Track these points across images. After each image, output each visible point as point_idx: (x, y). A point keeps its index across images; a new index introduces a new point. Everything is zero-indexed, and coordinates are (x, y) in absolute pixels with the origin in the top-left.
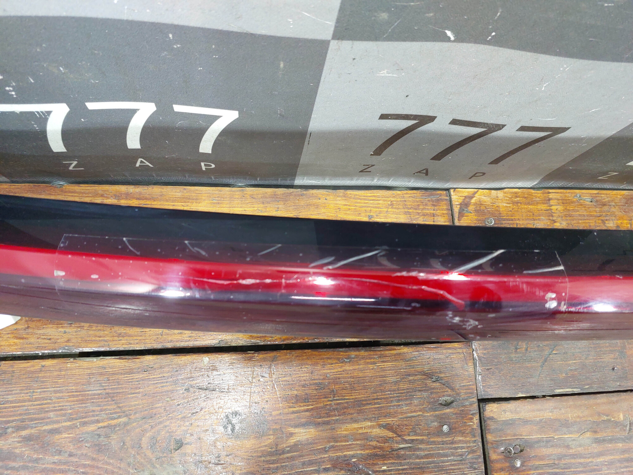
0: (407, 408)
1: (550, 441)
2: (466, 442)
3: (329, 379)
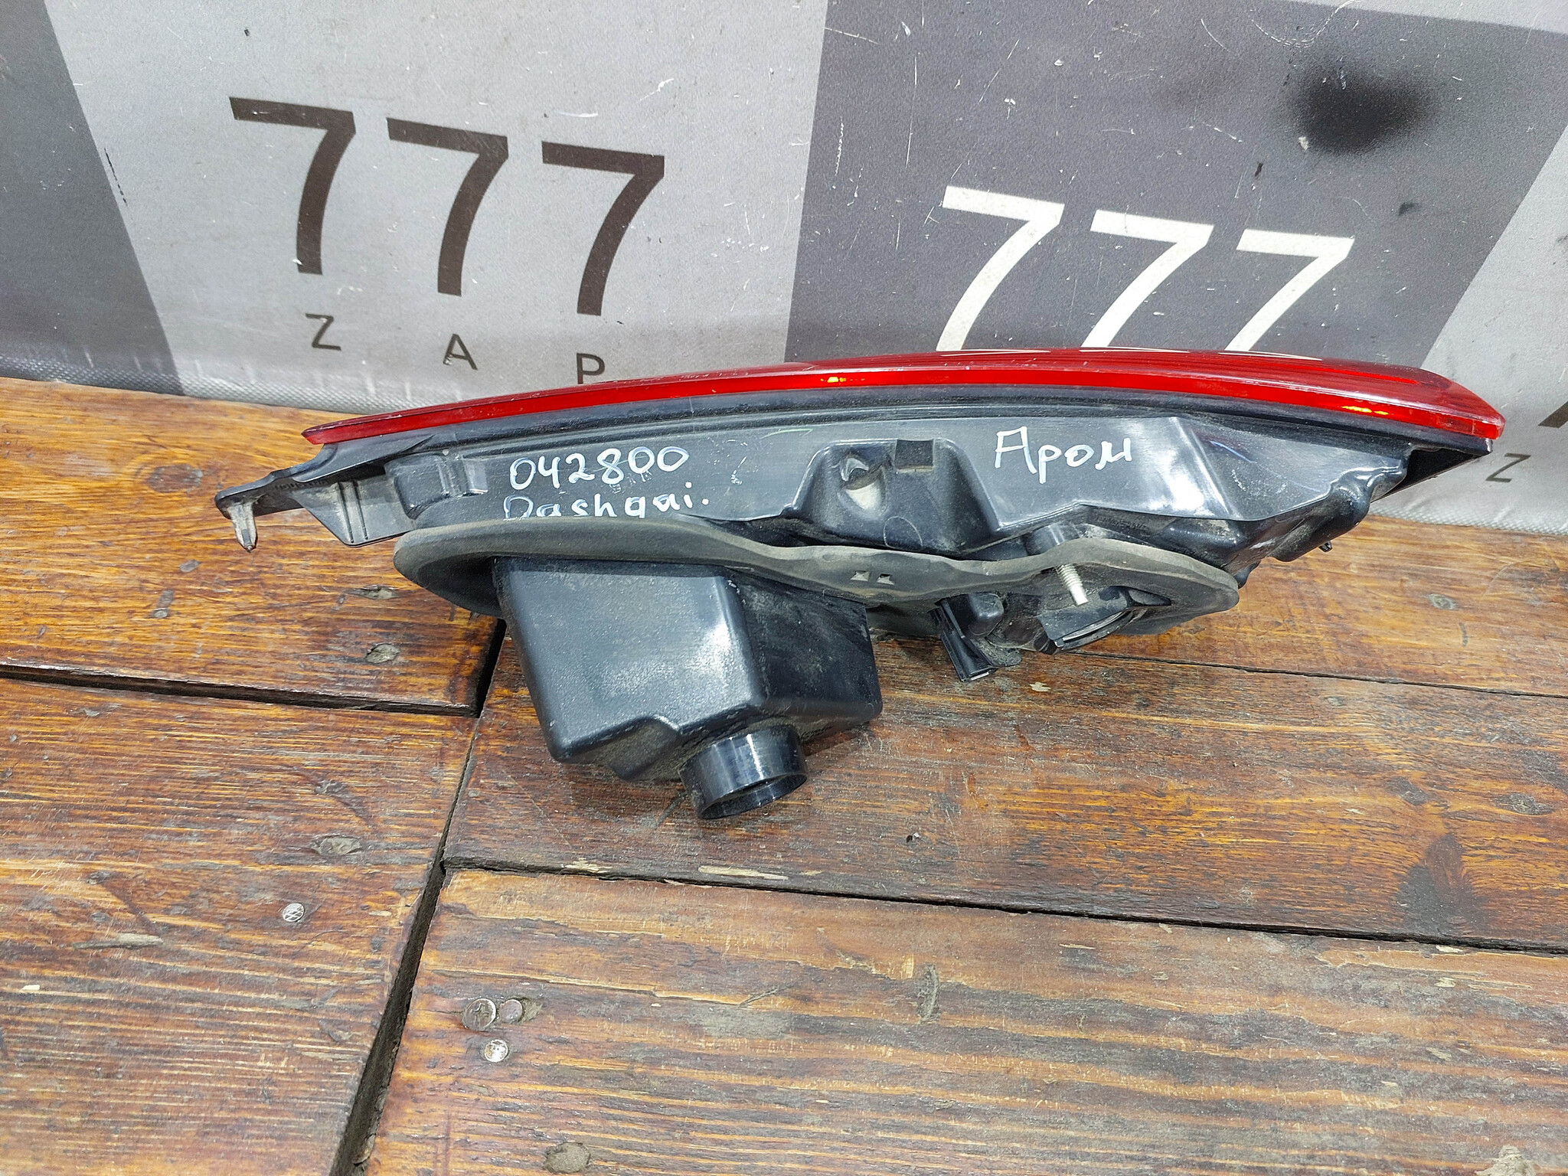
0: (200, 844)
1: (636, 1003)
2: (341, 960)
3: (11, 746)
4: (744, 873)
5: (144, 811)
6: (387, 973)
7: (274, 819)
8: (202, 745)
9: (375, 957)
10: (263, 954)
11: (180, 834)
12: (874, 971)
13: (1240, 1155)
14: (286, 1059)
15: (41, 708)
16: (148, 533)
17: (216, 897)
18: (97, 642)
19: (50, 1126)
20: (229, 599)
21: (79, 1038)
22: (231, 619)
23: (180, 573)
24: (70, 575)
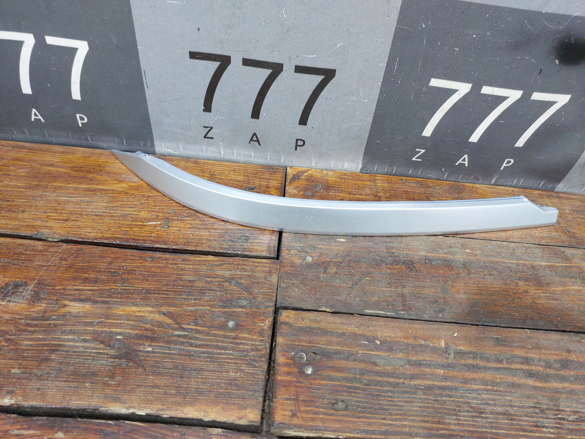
0: (195, 302)
1: (352, 355)
2: (251, 340)
3: (125, 270)
4: (379, 312)
5: (174, 291)
6: (267, 344)
7: (219, 294)
8: (189, 270)
9: (262, 339)
10: (225, 338)
11: (187, 299)
12: (431, 345)
13: (568, 407)
14: (239, 372)
15: (131, 257)
16: (155, 200)
17: (204, 319)
18: (146, 236)
19: (166, 393)
20: (188, 222)
21: (169, 365)
22: (190, 228)
23: (170, 213)
24: (132, 214)
